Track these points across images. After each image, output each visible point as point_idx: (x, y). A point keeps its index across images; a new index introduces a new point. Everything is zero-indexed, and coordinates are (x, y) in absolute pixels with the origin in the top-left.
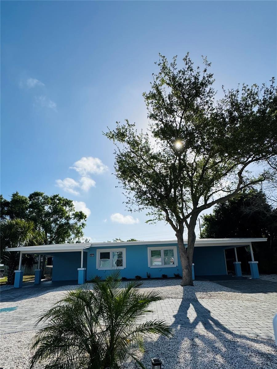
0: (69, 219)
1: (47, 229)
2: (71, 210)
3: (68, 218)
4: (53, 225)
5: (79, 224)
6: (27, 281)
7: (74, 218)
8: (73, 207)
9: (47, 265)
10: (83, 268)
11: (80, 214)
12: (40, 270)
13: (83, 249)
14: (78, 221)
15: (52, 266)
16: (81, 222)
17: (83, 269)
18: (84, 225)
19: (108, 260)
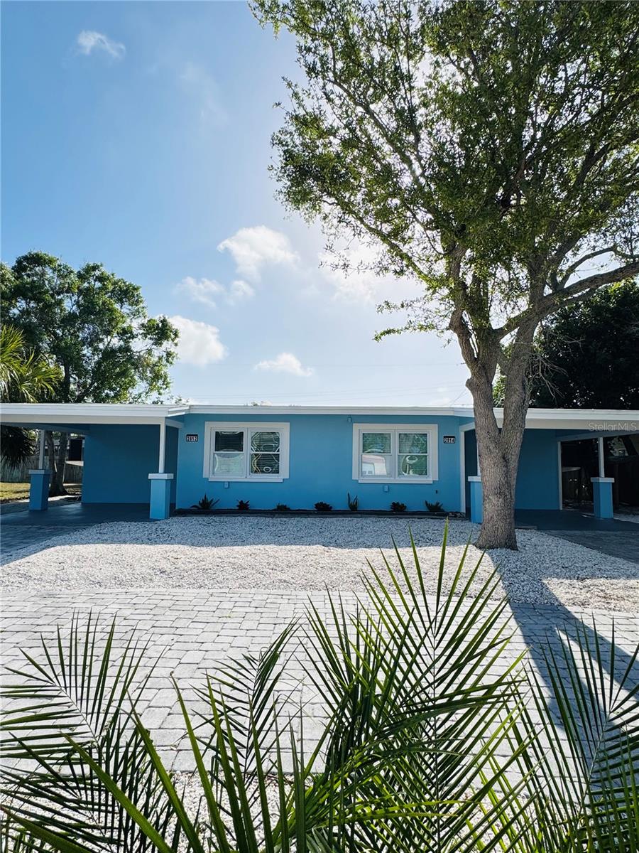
0: (130, 338)
1: (68, 357)
2: (136, 314)
3: (126, 334)
4: (87, 351)
5: (158, 352)
6: (17, 499)
7: (145, 335)
8: (141, 305)
9: (70, 460)
10: (165, 472)
11: (160, 325)
12: (43, 472)
13: (166, 418)
14: (155, 344)
15: (80, 463)
16: (164, 349)
17: (165, 476)
18: (171, 355)
19: (238, 454)
